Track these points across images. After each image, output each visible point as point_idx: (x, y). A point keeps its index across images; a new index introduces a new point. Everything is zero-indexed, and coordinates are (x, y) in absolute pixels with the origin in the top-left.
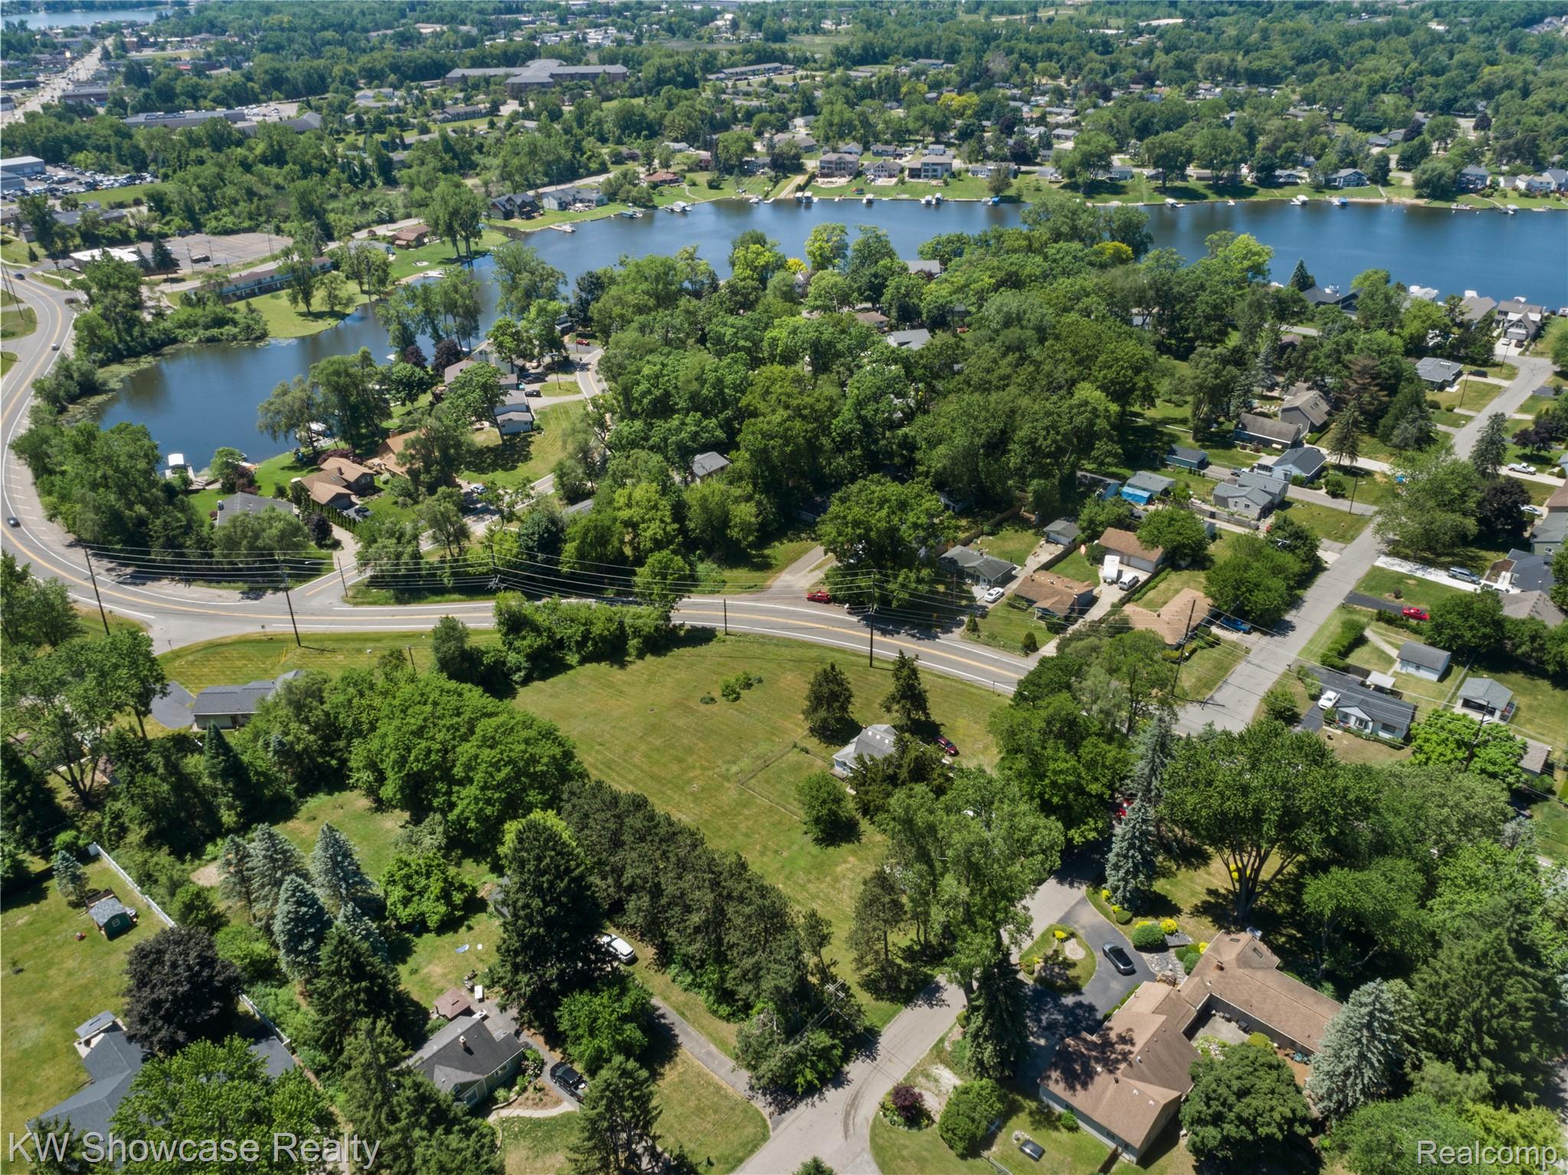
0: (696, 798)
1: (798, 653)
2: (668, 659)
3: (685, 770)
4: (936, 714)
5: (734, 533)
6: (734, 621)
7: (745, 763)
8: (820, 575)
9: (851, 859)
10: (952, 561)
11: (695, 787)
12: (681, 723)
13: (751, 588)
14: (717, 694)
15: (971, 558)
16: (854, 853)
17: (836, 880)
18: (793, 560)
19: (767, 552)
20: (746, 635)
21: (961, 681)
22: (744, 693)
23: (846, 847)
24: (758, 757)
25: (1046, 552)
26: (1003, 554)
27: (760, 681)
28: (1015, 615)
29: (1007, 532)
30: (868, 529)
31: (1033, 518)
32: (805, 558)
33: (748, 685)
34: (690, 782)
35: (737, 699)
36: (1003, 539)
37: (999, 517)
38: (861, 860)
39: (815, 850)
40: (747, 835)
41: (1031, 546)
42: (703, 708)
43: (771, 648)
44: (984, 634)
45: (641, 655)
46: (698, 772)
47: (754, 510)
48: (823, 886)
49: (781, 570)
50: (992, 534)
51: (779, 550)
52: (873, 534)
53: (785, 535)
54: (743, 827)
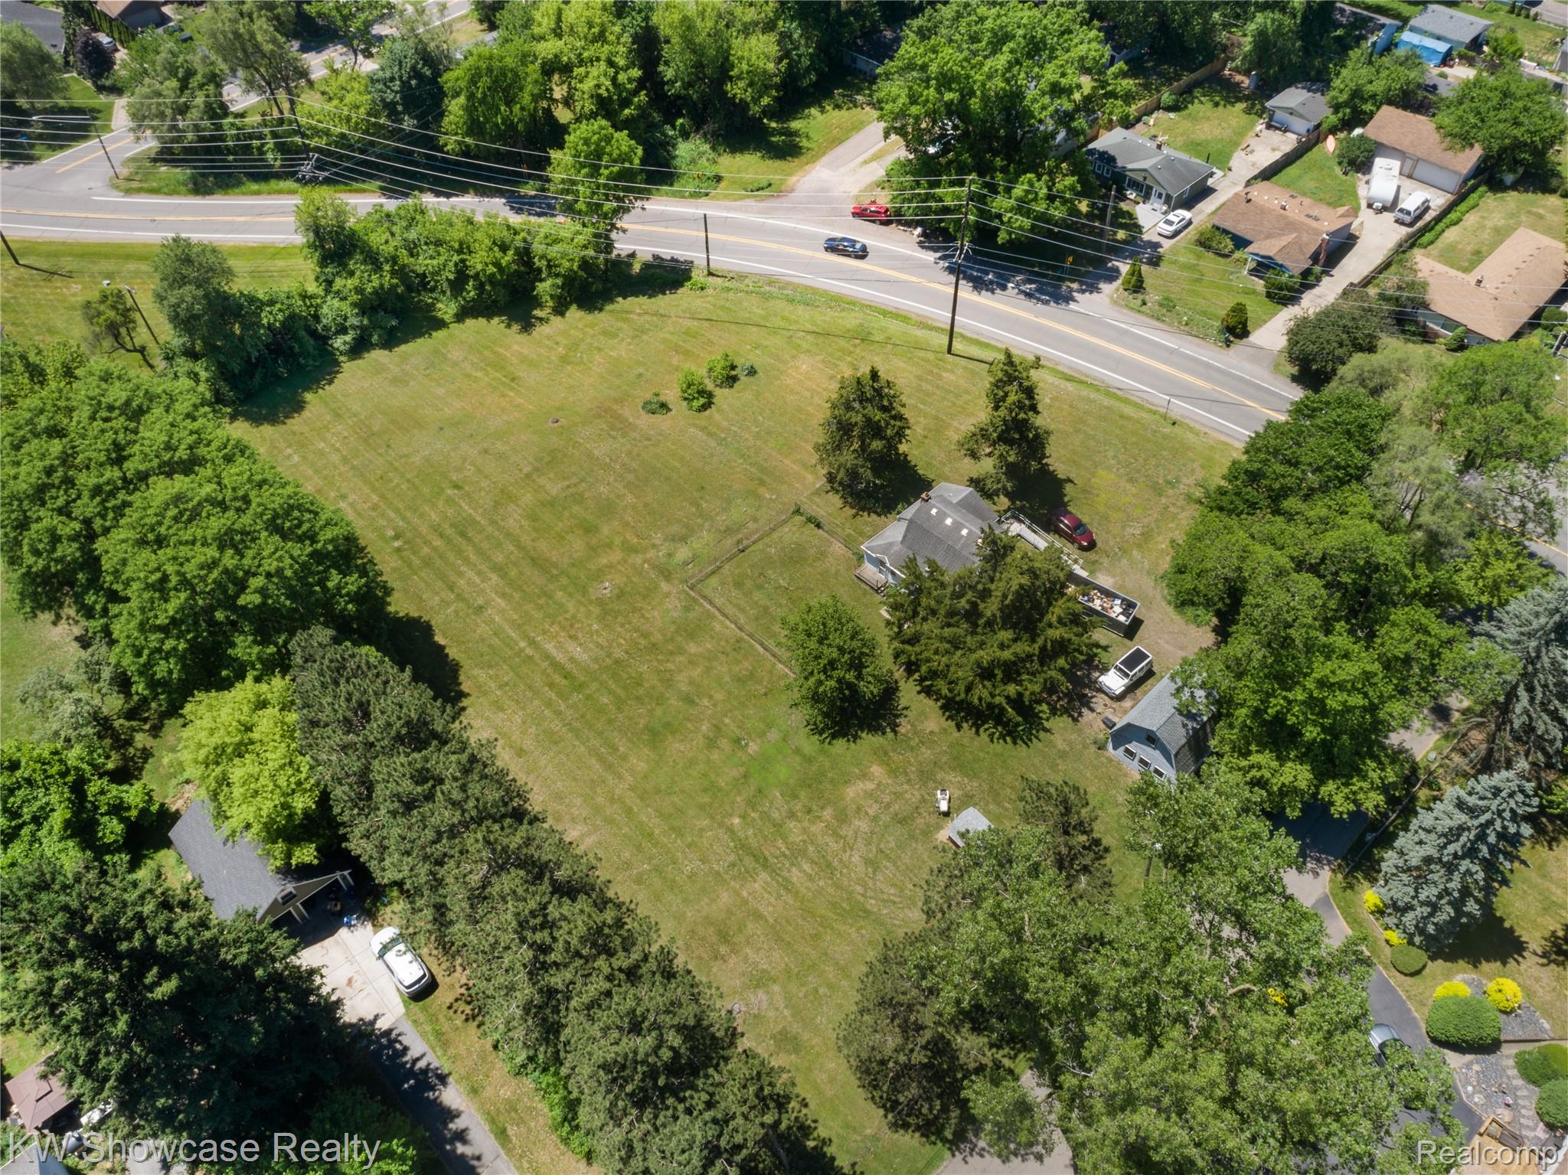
0: (606, 612)
1: (824, 317)
2: (603, 319)
3: (593, 550)
4: (1058, 460)
5: (737, 90)
6: (724, 248)
7: (703, 542)
8: (878, 171)
9: (877, 770)
10: (1107, 158)
11: (606, 588)
12: (600, 450)
13: (761, 189)
14: (672, 395)
15: (1138, 152)
16: (882, 757)
17: (842, 818)
18: (837, 141)
19: (795, 125)
20: (741, 277)
21: (1108, 391)
22: (721, 394)
23: (869, 741)
24: (729, 531)
25: (1269, 147)
26: (1193, 146)
27: (752, 372)
28: (1210, 263)
29: (1201, 107)
30: (967, 93)
31: (1246, 82)
32: (857, 139)
33: (731, 380)
34: (598, 576)
35: (705, 407)
36: (1194, 119)
37: (1186, 78)
38: (893, 772)
39: (809, 744)
40: (688, 700)
41: (1241, 133)
42: (645, 421)
43: (780, 305)
44: (1153, 297)
45: (560, 310)
46: (616, 556)
47: (774, 49)
48: (817, 828)
49: (816, 158)
50: (1174, 108)
51: (814, 122)
52: (975, 104)
53: (829, 95)
54: (682, 683)
